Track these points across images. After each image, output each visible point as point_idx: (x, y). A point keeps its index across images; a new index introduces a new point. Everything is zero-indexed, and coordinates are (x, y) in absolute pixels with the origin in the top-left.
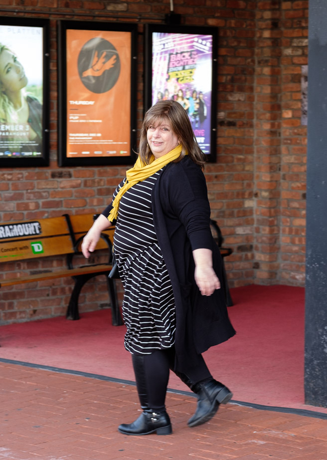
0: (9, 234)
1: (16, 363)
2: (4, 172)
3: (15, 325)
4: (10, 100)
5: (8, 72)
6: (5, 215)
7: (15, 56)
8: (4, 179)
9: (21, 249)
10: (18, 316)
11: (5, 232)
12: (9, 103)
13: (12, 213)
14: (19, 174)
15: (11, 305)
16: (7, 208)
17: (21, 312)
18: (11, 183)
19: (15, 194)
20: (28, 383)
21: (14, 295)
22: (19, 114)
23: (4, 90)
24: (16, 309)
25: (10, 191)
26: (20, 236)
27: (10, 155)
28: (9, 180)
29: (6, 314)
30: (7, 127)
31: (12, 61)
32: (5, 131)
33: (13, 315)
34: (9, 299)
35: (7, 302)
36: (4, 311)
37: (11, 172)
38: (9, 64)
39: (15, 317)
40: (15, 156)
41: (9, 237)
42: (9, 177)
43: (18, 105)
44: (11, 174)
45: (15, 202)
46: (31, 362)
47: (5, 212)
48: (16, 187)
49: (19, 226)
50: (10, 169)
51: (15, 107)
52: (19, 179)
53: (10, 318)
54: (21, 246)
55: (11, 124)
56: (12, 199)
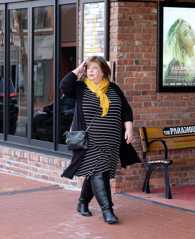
0: (183, 132)
1: (176, 209)
2: (182, 95)
3: (188, 186)
4: (186, 52)
5: (185, 35)
6: (183, 121)
7: (190, 26)
8: (182, 99)
9: (190, 141)
10: (190, 181)
11: (181, 130)
12: (186, 54)
13: (187, 119)
14: (192, 96)
15: (185, 174)
16: (184, 116)
17: (191, 179)
18: (186, 101)
19: (189, 108)
20: (177, 220)
21: (187, 169)
22: (192, 60)
23: (183, 46)
24: (188, 177)
25: (186, 106)
26: (190, 133)
27: (186, 85)
28: (185, 99)
29: (182, 180)
30: (185, 68)
31: (188, 29)
32: (183, 71)
33: (187, 180)
34: (184, 171)
35: (183, 172)
36: (181, 178)
37: (187, 95)
38: (186, 30)
39: (188, 181)
40: (189, 85)
41: (183, 133)
42: (186, 98)
43: (191, 55)
44: (187, 96)
45: (189, 113)
46: (185, 208)
47: (182, 119)
48: (190, 104)
49: (190, 127)
50: (186, 93)
51: (190, 56)
52: (192, 99)
53: (185, 182)
54: (191, 139)
55: (187, 66)
56: (187, 111)
